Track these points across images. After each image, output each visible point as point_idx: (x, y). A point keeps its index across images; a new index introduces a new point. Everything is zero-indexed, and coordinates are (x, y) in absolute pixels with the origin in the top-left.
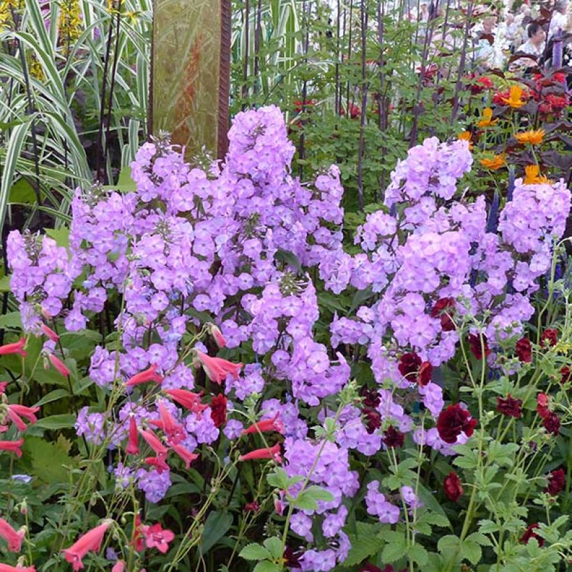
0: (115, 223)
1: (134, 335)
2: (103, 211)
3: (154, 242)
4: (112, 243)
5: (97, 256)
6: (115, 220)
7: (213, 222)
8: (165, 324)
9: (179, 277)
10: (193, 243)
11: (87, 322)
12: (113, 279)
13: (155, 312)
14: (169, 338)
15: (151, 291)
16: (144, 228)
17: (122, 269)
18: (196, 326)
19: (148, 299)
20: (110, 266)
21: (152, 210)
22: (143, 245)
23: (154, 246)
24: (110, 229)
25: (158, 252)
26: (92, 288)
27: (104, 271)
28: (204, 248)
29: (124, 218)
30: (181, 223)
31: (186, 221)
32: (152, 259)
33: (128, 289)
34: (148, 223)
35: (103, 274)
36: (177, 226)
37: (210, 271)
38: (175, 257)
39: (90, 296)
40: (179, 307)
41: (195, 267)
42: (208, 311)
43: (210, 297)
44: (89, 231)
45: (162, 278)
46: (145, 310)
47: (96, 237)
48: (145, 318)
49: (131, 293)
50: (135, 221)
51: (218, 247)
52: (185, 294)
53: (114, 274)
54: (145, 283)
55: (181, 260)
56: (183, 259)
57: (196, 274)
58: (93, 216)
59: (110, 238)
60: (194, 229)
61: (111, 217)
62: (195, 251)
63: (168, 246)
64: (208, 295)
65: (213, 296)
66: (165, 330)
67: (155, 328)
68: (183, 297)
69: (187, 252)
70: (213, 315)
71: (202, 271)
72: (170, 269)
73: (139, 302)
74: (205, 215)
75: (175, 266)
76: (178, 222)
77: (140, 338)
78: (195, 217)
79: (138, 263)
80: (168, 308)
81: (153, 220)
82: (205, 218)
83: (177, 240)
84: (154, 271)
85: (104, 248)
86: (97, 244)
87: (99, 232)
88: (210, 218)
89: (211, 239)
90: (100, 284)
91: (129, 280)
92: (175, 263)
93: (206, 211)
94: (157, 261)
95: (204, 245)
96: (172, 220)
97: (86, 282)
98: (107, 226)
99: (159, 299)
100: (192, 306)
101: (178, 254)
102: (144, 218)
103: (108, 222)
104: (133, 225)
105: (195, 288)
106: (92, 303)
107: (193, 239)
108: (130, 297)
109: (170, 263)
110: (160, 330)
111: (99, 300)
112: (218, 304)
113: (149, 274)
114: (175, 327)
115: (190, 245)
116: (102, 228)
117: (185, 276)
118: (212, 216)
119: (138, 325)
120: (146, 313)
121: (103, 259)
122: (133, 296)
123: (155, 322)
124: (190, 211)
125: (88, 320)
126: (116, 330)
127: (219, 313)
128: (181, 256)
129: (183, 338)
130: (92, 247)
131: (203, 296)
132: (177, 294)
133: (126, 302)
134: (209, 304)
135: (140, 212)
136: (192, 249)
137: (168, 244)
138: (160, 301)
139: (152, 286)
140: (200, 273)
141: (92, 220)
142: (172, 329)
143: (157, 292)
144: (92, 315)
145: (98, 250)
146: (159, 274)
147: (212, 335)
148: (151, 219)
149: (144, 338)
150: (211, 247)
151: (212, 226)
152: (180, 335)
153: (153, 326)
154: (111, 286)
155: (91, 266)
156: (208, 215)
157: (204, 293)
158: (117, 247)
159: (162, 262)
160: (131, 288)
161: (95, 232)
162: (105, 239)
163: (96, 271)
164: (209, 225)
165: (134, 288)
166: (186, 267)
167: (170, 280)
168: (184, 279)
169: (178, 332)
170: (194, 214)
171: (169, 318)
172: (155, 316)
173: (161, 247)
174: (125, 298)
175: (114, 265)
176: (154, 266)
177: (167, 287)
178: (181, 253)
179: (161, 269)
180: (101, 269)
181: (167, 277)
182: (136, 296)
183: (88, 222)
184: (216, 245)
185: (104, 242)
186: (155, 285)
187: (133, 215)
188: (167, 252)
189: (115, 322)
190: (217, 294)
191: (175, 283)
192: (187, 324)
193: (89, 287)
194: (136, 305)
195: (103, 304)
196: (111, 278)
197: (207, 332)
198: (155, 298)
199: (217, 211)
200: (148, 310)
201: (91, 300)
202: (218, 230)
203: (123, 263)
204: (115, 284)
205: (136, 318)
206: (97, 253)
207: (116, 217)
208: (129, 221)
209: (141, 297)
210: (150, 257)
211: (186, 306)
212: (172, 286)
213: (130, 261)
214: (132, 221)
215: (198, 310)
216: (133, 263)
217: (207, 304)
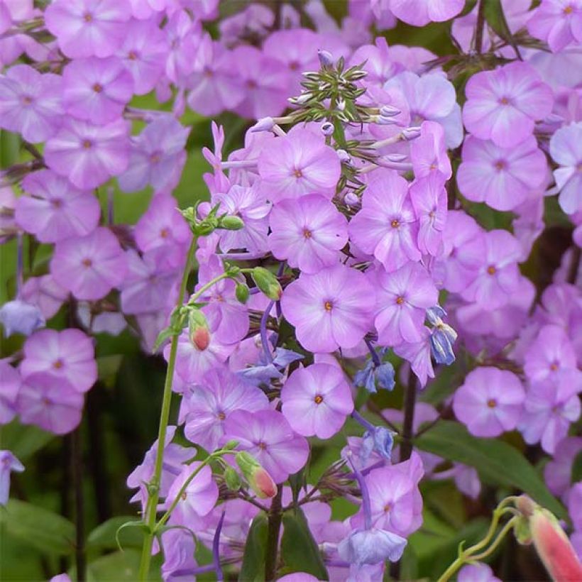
0: (136, 69)
1: (209, 535)
2: (88, 18)
3: (299, 156)
4: (124, 148)
5: (57, 203)
6: (134, 55)
7: (541, 71)
8: (340, 493)
9: (400, 300)
10: (456, 155)
11: (14, 476)
12: (124, 297)
13: (294, 441)
14: (350, 547)
15: (282, 356)
16: (252, 84)
17: (161, 255)
18: (466, 499)
19: (271, 389)
20: (113, 242)
21: (288, 11)
22: (253, 168)
23: (298, 173)
24: (115, 92)
25: (315, 197)
26: (36, 331)
27: (88, 263)
28: (502, 175)
29: (175, 44)
30: (410, 76)
31: (430, 66)
32: (290, 227)
33: (186, 347)
34: (269, 65)
35: (83, 276)
36: (393, 88)
37: (525, 269)
38: (383, 219)
39: (29, 367)
40: (397, 417)
41: (464, 254)
42: (513, 438)
43: (524, 381)
44: (29, 100)
45: (329, 305)
46: (257, 434)
47: (58, 125)
48: (256, 470)
49: (201, 362)
50: (216, 55)
51: (562, 176)
52: (423, 370)
53: (130, 278)
54: (256, 323)
55: (406, 233)
56: (416, 228)
57: (470, 282)
58: (44, 36)
59: (115, 131)
60: (461, 99)
61: (120, 42)
62: (464, 189)
63: (354, 171)
64: (516, 369)
65: (539, 374)
66: (338, 516)
67: (295, 505)
68: (413, 377)
69: (432, 197)
70: (534, 453)
71: (492, 270)
72: (363, 269)
73: (231, 403)
74: (507, 37)
75: (381, 257)
76: (398, 69)
77: (234, 545)
78: (467, 47)
79: (232, 240)
80: (354, 425)
81: (293, 54)
82: (508, 52)
83: (392, 149)
84: (296, 273)
85: (90, 171)
86: (61, 153)
87: (69, 104)
88: (529, 53)
89: (534, 143)
90: (67, 318)
91: (194, 312)
92: (385, 244)
93: (514, 23)
94: (307, 233)
95: (501, 165)
96: (373, 60)
97: (13, 307)
98: (105, 78)
99: (314, 389)
100: (447, 414)
101: (395, 207)
102: (255, 40)
103: (104, 62)
104: (208, 72)
105: (463, 343)
106: (35, 395)
107: (457, 142)
108: (195, 381)
109: (362, 242)
110: (315, 515)
111: (63, 383)
112: (557, 408)
113: (275, 288)
114: (377, 504)
115: (445, 166)
116: (81, 89)
117: (425, 295)
118: (536, 43)
119: (225, 495)
120: (262, 446)
121: (82, 217)
122: (207, 377)
123: (297, 482)
124: (448, 24)
125: (19, 468)
126: (135, 510)
127: (560, 446)
128: (407, 216)
129: (409, 549)
130: (39, 164)
131: (496, 374)
132: (388, 368)
133: (176, 399)
134: (520, 410)
135: (239, 19)
136: (452, 187)
137: (355, 162)
138: (319, 399)
139: (285, 334)
140: (485, 283)
141: (40, 53)
142: (367, 513)
143: (308, 360)
144: (33, 444)
145: (63, 179)
146: (318, 287)
147: (531, 550)
148: (284, 48)
149: (249, 548)
150: (531, 174)
151: (536, 85)
152: (397, 540)
153: (286, 500)
154: (112, 324)
155: (33, 244)
156: (520, 39)
157: (499, 360)
158: (141, 168)
159: (329, 238)
160: (201, 345)
161: (50, 104)
162: (92, 133)
163: (54, 264)
164: (525, 82)
165: (214, 346)
166: (428, 258)
167: (363, 312)
168: (419, 310)
169: (392, 527)
170: (463, 36)
171: (356, 466)
172: (296, 460)
173: (324, 177)
174: (174, 382)
175: (126, 239)
176: (297, 254)
177: (351, 343)
178: (408, 200)
179: (324, 266)
180: (74, 258)
181: (348, 301)
182: (219, 376)
183: (26, 59)
184: (553, 166)
185: (88, 144)
186: (299, 335)
187: (209, 27)
188: (352, 198)
189: (132, 482)
190: (554, 366)
191: (379, 325)
192: (427, 487)
193: (27, 327)
194: (221, 413)
195: (78, 401)
196: (114, 294)
197: (511, 535)
198: (300, 386)
199: (559, 24)
200: (271, 435)
201: (34, 380)
202: (563, 101)
203: (165, 233)
204: (131, 319)
205: (217, 468)
206: (57, 190)
207: (140, 43)
208: (192, 54)
209: (240, 380)
210: (280, 213)
211: (424, 412)
212: (370, 337)
213: (200, 232)
214: (203, 53)
215: (473, 429)
216: (211, 240)
217: (510, 408)
